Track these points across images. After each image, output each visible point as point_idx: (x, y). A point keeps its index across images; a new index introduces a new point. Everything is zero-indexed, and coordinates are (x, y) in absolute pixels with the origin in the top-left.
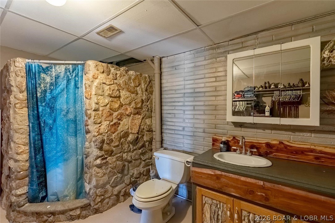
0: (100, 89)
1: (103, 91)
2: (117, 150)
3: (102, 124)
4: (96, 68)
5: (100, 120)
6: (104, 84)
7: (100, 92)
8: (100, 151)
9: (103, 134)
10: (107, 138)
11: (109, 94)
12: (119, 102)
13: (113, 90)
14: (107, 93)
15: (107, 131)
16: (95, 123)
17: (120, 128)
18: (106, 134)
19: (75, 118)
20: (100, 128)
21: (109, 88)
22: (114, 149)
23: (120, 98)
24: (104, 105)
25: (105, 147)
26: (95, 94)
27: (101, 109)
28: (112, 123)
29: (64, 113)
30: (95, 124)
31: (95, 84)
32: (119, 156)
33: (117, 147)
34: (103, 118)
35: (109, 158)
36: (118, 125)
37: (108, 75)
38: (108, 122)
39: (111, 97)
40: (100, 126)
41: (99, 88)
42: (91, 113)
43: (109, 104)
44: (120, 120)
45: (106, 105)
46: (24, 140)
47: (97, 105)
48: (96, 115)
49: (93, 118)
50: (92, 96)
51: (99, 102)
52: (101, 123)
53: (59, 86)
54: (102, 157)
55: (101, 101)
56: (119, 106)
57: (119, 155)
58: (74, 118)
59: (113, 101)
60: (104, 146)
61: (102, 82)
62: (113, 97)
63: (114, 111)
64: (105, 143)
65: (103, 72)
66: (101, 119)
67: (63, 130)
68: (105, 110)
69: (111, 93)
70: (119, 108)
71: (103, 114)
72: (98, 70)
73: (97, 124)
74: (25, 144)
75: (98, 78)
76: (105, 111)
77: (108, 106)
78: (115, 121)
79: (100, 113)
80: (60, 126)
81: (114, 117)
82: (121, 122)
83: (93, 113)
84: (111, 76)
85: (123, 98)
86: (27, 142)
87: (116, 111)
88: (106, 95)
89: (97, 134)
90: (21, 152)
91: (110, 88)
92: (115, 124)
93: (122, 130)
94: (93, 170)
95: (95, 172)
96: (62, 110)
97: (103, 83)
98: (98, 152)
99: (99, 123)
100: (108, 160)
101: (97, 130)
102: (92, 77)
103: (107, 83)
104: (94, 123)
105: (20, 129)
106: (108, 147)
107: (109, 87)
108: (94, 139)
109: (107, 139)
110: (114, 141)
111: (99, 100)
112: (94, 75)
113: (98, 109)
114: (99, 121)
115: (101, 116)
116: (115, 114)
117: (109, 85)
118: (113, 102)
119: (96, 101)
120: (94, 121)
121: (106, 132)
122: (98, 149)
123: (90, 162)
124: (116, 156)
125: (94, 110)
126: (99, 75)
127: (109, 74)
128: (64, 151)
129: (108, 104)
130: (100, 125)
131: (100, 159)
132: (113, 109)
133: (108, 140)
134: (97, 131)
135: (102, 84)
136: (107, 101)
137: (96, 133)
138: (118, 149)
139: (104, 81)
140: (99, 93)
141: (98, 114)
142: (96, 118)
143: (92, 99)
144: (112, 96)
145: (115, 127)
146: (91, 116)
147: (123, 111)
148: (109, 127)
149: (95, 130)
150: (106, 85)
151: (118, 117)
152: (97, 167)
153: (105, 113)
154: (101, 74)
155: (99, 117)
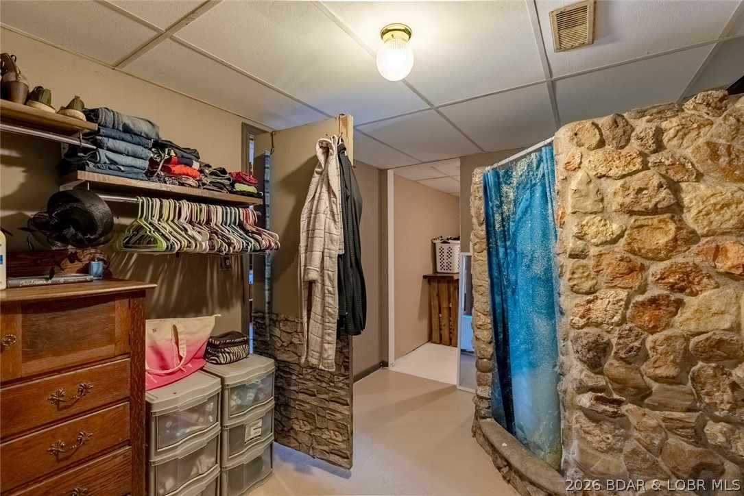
0: (587, 195)
1: (602, 200)
2: (669, 394)
3: (597, 298)
4: (575, 142)
5: (591, 283)
6: (603, 179)
7: (589, 204)
8: (589, 373)
9: (605, 327)
10: (621, 341)
11: (622, 205)
12: (672, 227)
13: (640, 190)
14: (614, 203)
15: (616, 319)
16: (574, 289)
17: (685, 321)
18: (618, 328)
19: (545, 274)
20: (591, 305)
21: (623, 186)
22: (655, 386)
23: (683, 212)
24: (603, 239)
25: (612, 365)
26: (574, 213)
27: (593, 251)
28: (640, 298)
29: (526, 260)
30: (575, 292)
31: (574, 185)
32: (680, 420)
33: (671, 384)
34: (602, 279)
35: (630, 406)
36: (672, 309)
37: (622, 147)
38: (623, 294)
39: (631, 213)
40: (589, 302)
41: (583, 193)
42: (565, 264)
43: (626, 236)
44: (682, 290)
45: (614, 241)
46: (484, 306)
47: (579, 242)
48: (578, 268)
49: (567, 275)
50: (566, 219)
51: (585, 234)
52: (595, 293)
53: (520, 203)
54: (600, 394)
55: (591, 231)
56: (675, 240)
57: (677, 415)
58: (543, 273)
59: (642, 226)
60: (608, 362)
61: (594, 173)
62: (640, 213)
63: (653, 259)
64: (613, 354)
65: (601, 144)
66: (594, 281)
67: (526, 297)
68: (608, 256)
69: (628, 200)
70: (675, 247)
71: (601, 268)
72: (580, 145)
73: (582, 293)
74: (485, 313)
75: (582, 165)
76: (606, 260)
77: (622, 241)
78: (654, 291)
79: (591, 262)
80: (522, 289)
81: (651, 279)
82: (687, 299)
83: (570, 264)
84: (634, 146)
85: (694, 212)
86: (488, 310)
87: (662, 260)
88: (614, 208)
89: (582, 322)
90: (481, 325)
91: (625, 188)
92: (654, 301)
93: (693, 327)
94: (574, 417)
95: (578, 426)
96: (523, 255)
97: (600, 177)
98: (584, 374)
99: (588, 293)
100: (627, 411)
101: (582, 309)
102: (563, 170)
103: (611, 173)
104: (572, 290)
105: (480, 286)
106: (623, 370)
107: (621, 182)
108: (573, 333)
109: (618, 344)
110: (652, 359)
111: (586, 228)
112: (568, 163)
113: (582, 251)
114: (586, 286)
115: (593, 273)
116: (656, 268)
117: (623, 176)
118: (646, 228)
119: (575, 230)
120: (572, 283)
121: (613, 321)
122: (586, 365)
123: (565, 392)
124: (667, 413)
125: (572, 256)
126: (585, 156)
127: (622, 144)
128: (528, 344)
129: (621, 236)
130: (590, 297)
131: (590, 394)
132: (643, 251)
133: (622, 349)
134: (580, 314)
135: (594, 179)
136: (615, 227)
137: (578, 318)
138: (678, 392)
139: (602, 170)
140: (584, 208)
141: (584, 267)
142: (576, 276)
143: (568, 226)
144: (636, 208)
145: (657, 312)
146: (564, 271)
147: (698, 260)
148: (630, 310)
149: (576, 309)
150: (609, 181)
151: (667, 280)
152: (584, 414)
153: (609, 265)
154: (593, 152)
155: (586, 274)
